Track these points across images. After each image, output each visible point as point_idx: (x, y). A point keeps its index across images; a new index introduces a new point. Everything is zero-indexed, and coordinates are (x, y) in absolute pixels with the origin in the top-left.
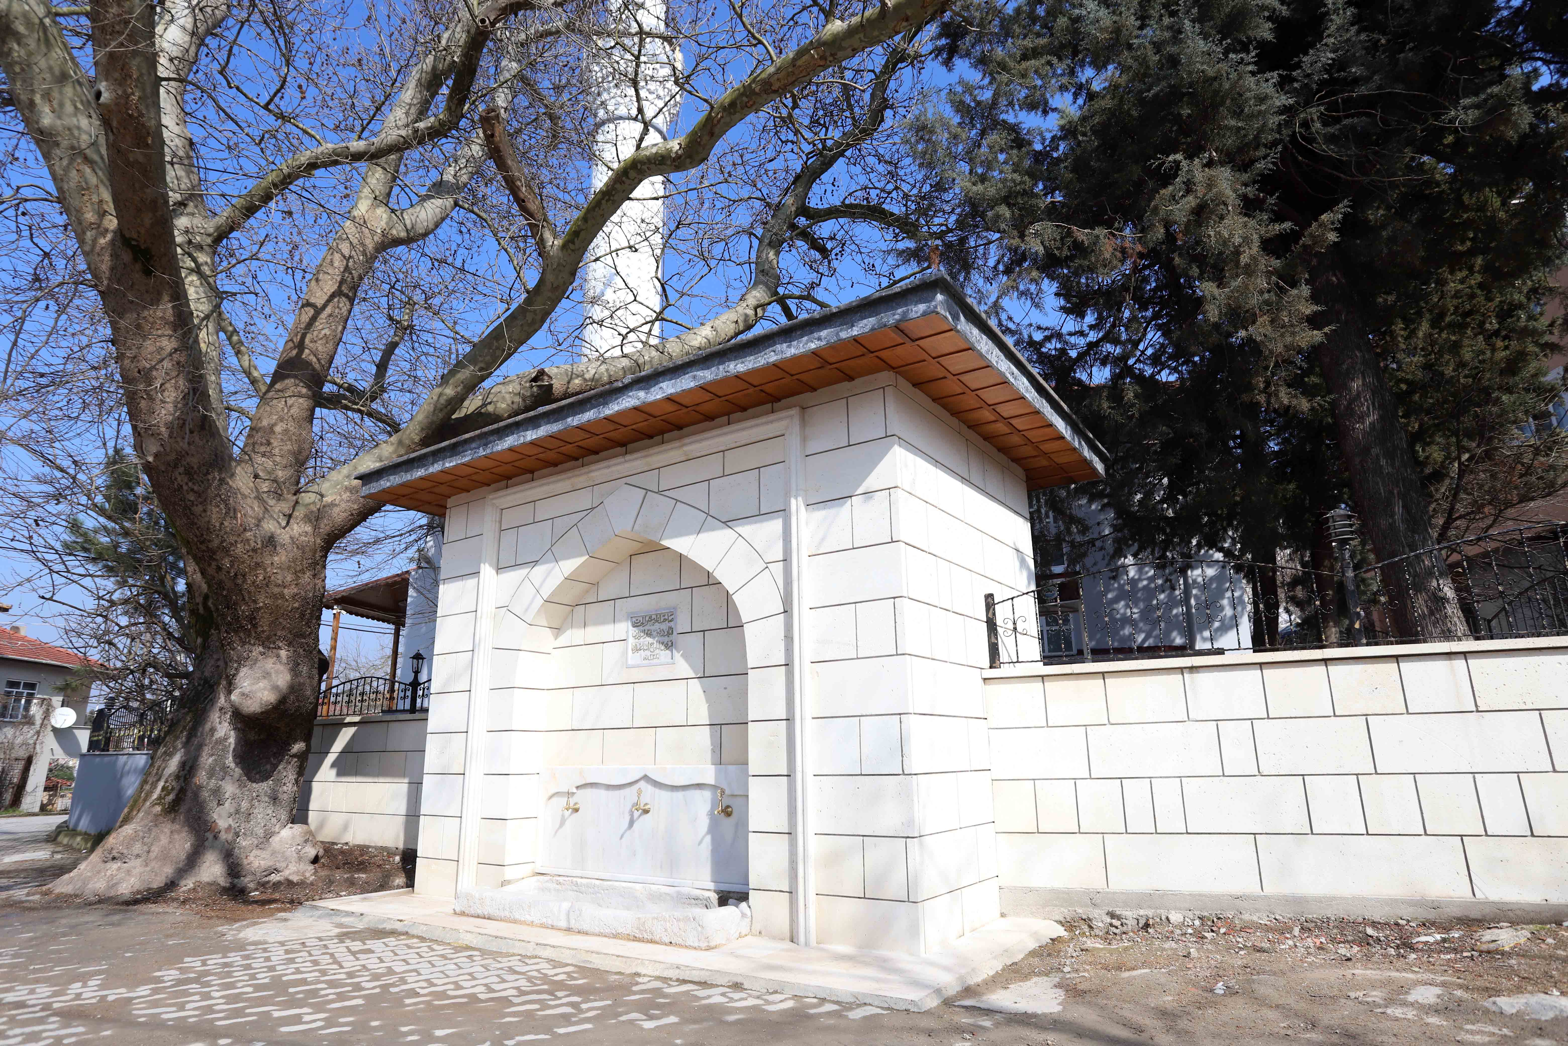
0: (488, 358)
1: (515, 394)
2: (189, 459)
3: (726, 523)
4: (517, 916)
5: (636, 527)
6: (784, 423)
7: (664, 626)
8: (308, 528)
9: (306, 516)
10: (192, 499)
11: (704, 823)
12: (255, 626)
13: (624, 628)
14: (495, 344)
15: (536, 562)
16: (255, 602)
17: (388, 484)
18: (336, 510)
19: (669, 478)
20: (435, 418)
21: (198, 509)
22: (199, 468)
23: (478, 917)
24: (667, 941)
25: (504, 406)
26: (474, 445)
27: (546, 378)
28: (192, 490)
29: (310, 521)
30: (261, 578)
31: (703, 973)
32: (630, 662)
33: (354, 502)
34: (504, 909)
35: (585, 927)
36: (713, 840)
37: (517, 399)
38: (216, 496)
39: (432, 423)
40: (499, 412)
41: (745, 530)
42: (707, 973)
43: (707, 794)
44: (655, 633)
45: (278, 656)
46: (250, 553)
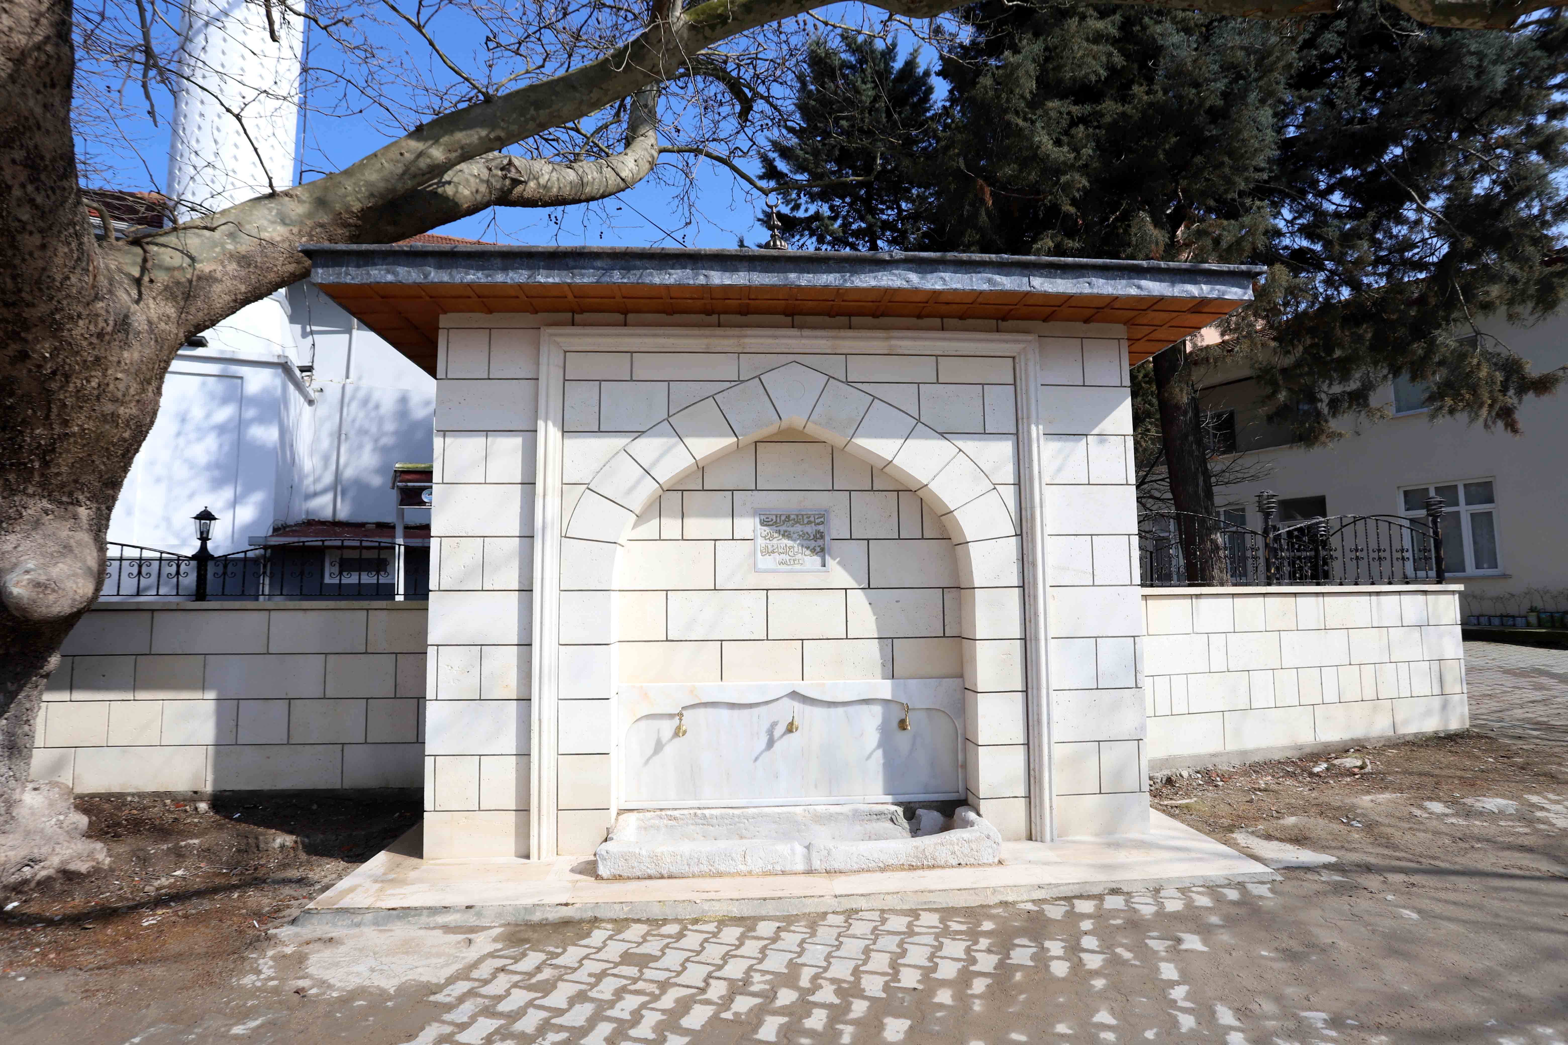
0: (514, 128)
1: (482, 181)
2: (39, 138)
3: (943, 435)
4: (722, 868)
5: (814, 416)
6: (1022, 346)
7: (810, 529)
8: (171, 310)
9: (166, 288)
10: (25, 217)
11: (872, 737)
12: (46, 464)
13: (747, 525)
14: (532, 112)
15: (641, 433)
16: (66, 423)
17: (390, 278)
18: (217, 288)
19: (859, 369)
20: (400, 186)
21: (31, 241)
22: (53, 160)
23: (650, 877)
24: (955, 863)
25: (467, 192)
26: (599, 263)
27: (513, 170)
28: (32, 201)
29: (174, 298)
30: (94, 384)
31: (1071, 887)
32: (760, 566)
33: (242, 280)
34: (699, 862)
35: (842, 867)
36: (885, 754)
37: (483, 188)
38: (68, 224)
39: (393, 190)
40: (459, 199)
41: (970, 446)
42: (1077, 887)
43: (877, 710)
44: (795, 536)
45: (75, 517)
46: (94, 340)
